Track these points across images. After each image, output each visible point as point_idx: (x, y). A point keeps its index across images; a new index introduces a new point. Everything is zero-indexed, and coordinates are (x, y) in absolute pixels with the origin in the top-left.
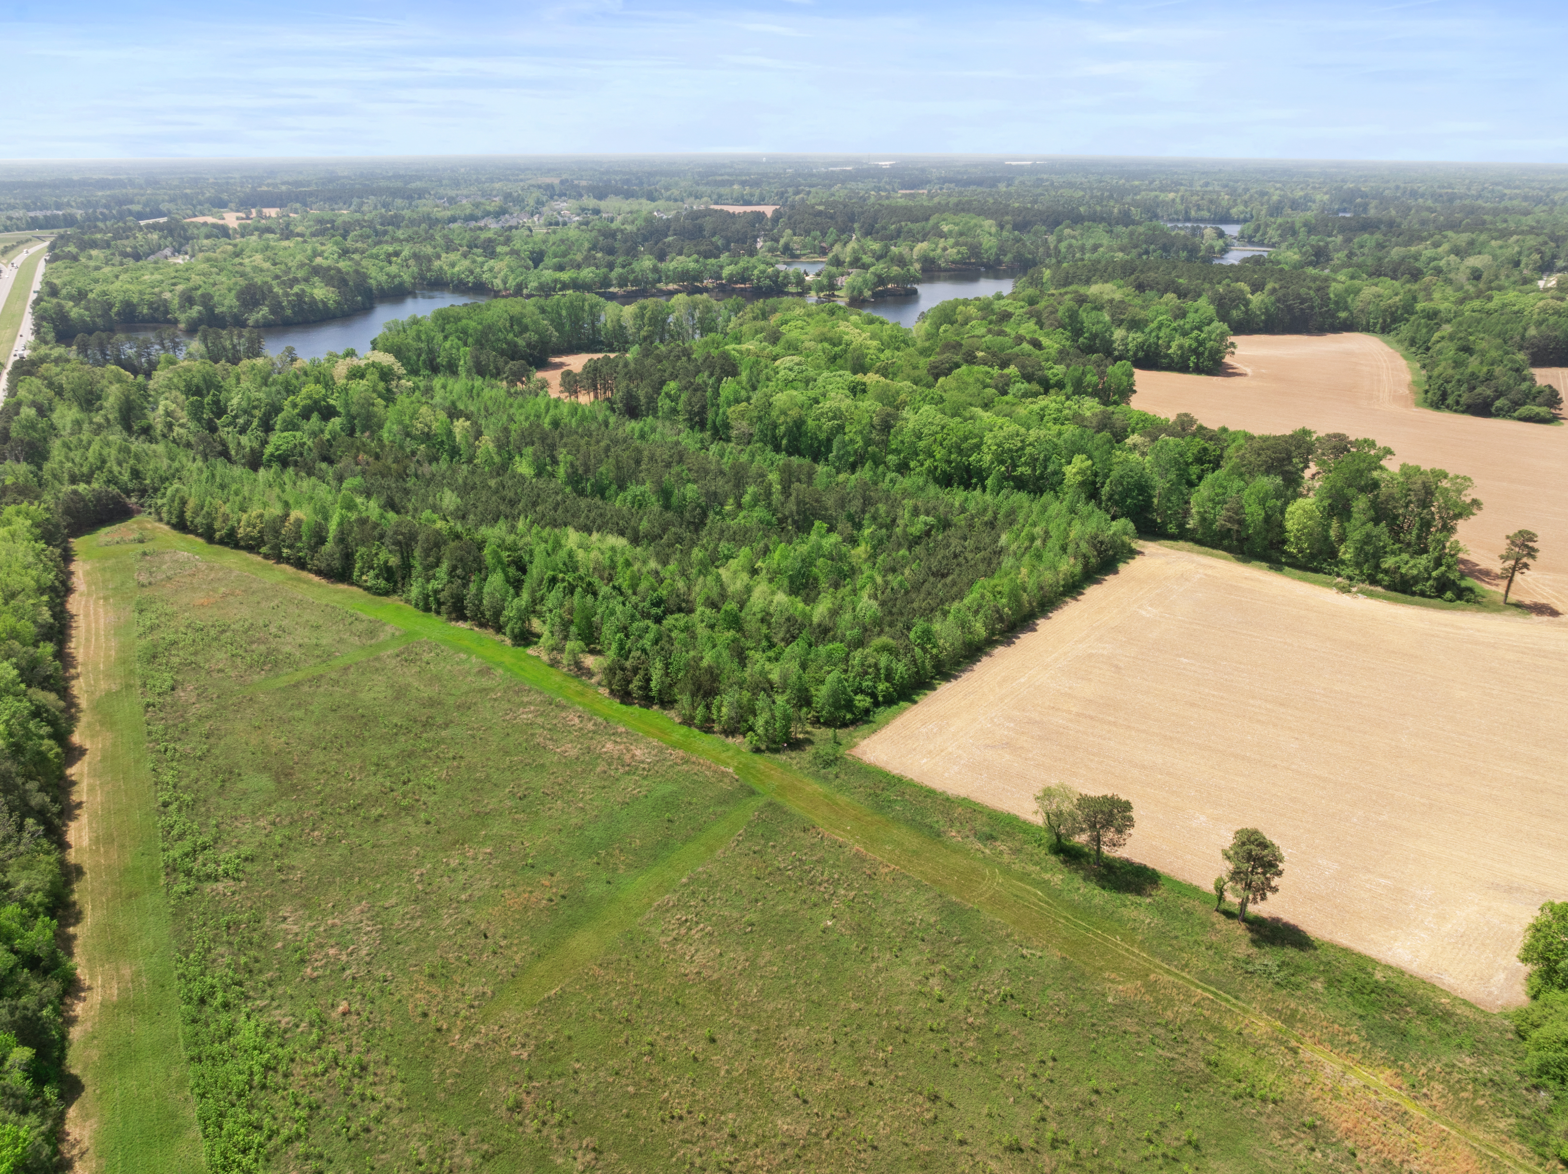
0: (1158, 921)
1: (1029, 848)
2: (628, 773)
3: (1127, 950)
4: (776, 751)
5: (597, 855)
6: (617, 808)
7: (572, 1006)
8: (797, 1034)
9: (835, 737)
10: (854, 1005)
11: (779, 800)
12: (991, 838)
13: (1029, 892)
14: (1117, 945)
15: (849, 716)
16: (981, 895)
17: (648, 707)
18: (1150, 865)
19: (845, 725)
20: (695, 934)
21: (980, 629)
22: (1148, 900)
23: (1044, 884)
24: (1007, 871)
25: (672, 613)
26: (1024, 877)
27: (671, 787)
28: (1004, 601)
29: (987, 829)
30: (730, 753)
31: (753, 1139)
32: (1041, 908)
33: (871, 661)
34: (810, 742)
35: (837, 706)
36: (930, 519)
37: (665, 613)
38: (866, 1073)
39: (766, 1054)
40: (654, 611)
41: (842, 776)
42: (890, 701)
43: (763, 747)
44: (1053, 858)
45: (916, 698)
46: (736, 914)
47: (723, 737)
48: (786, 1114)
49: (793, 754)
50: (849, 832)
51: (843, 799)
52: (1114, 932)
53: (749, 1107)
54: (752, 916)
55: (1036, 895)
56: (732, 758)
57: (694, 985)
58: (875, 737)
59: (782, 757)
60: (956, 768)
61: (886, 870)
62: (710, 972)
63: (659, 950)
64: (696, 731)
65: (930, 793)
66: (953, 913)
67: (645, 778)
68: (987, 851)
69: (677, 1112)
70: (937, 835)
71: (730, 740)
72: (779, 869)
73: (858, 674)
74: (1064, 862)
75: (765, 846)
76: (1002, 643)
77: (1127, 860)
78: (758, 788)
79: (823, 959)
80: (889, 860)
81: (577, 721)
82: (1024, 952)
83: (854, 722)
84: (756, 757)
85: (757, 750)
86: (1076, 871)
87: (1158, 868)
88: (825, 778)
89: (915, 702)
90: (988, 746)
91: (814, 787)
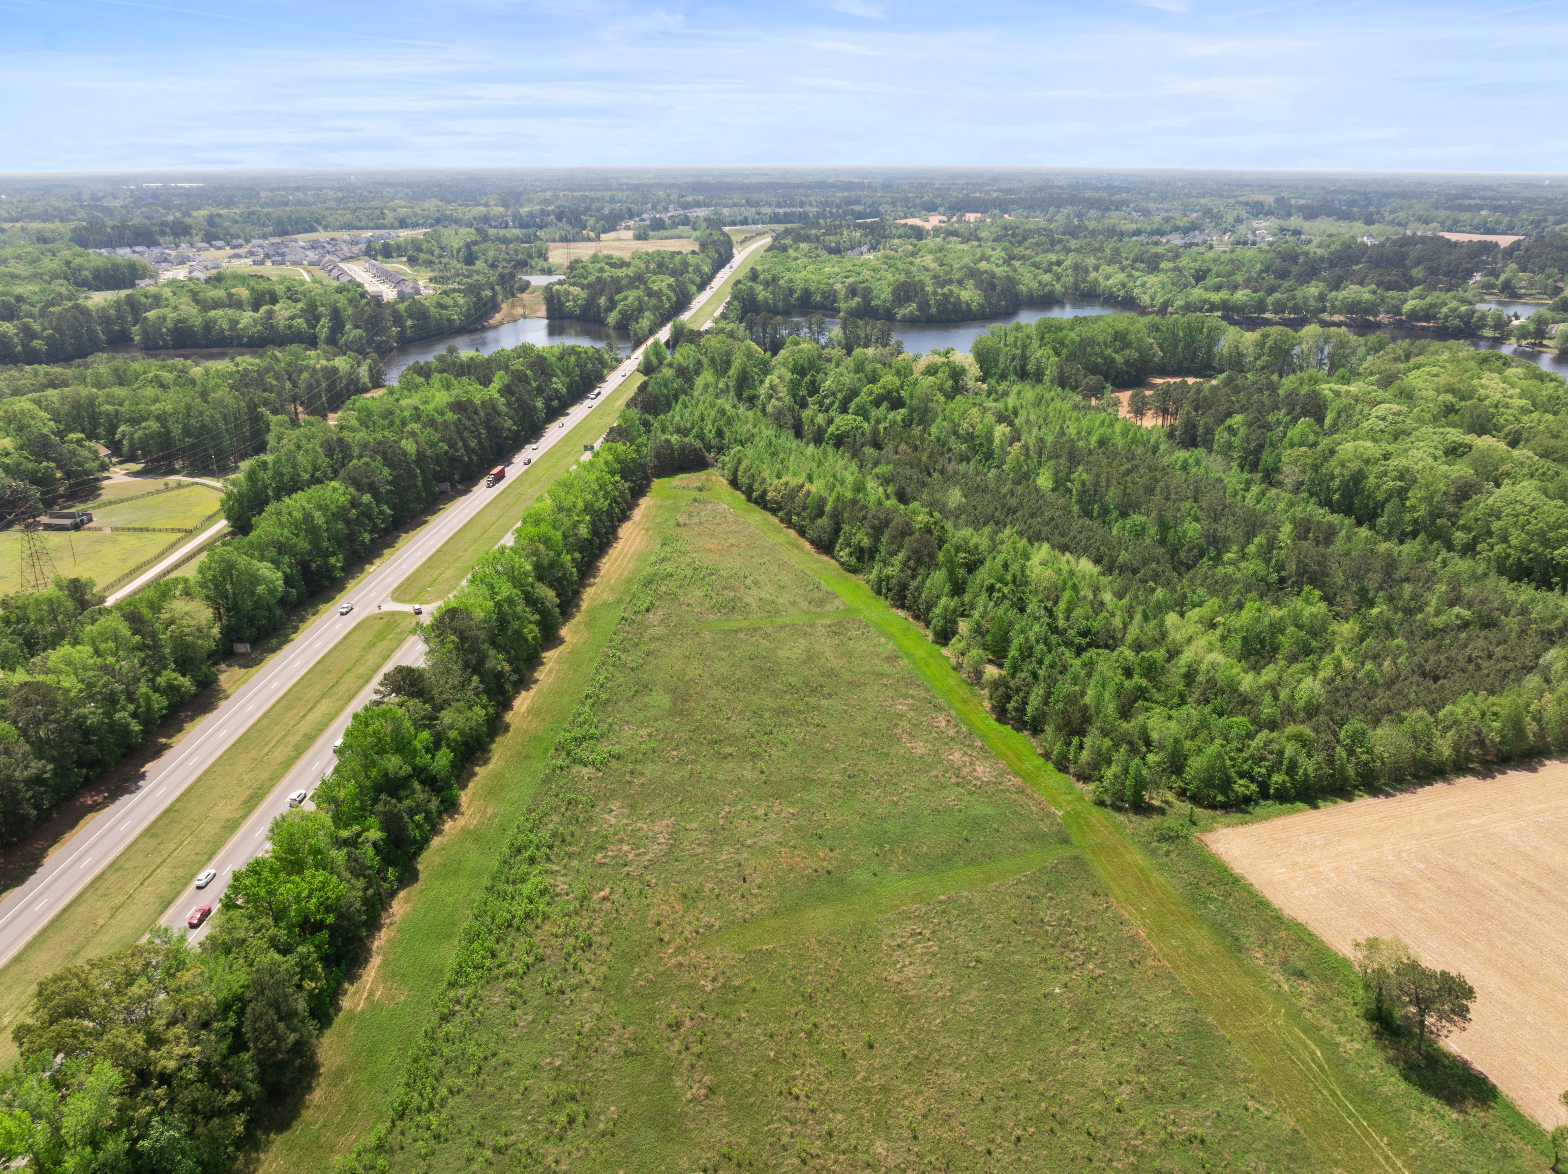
0: (1454, 1143)
1: (1339, 1001)
2: (958, 785)
3: (1387, 1158)
4: (1119, 809)
5: (881, 847)
6: (926, 813)
7: (773, 966)
8: (952, 1077)
9: (1191, 815)
10: (1025, 1075)
11: (1089, 857)
12: (1301, 974)
13: (1306, 1047)
14: (1377, 1146)
15: (1220, 798)
16: (1245, 1028)
17: (1019, 730)
18: (1493, 1079)
19: (1213, 806)
20: (919, 949)
21: (1444, 747)
22: (1455, 1116)
23: (1329, 1047)
24: (1295, 1015)
25: (1098, 647)
26: (1311, 1030)
27: (989, 810)
28: (1496, 725)
29: (1301, 965)
30: (1070, 798)
31: (844, 1146)
32: (1310, 1069)
33: (1275, 747)
34: (1162, 811)
35: (1208, 782)
36: (1466, 613)
37: (1090, 645)
38: (992, 1141)
39: (911, 1081)
40: (1077, 640)
41: (1173, 855)
42: (1283, 797)
43: (1109, 802)
44: (1363, 1023)
45: (1320, 803)
46: (970, 946)
47: (1074, 779)
48: (888, 1140)
49: (1134, 818)
50: (1142, 913)
51: (1159, 878)
52: (1384, 1132)
53: (862, 1117)
54: (984, 955)
55: (1312, 1053)
56: (1069, 802)
57: (888, 992)
58: (1240, 829)
59: (1121, 818)
60: (1314, 890)
61: (1156, 963)
62: (910, 987)
63: (878, 949)
64: (1050, 766)
65: (1261, 905)
66: (1197, 1032)
67: (971, 793)
68: (1286, 987)
69: (795, 1090)
70: (1237, 948)
71: (1080, 785)
72: (1042, 921)
73: (1252, 756)
74: (1378, 1035)
75: (1043, 895)
76: (1474, 773)
77: (1465, 1063)
78: (1075, 838)
79: (1025, 1019)
80: (1165, 956)
81: (944, 723)
82: (1250, 1104)
83: (1225, 807)
84: (1095, 810)
85: (1101, 803)
86: (1384, 1048)
87: (1500, 1087)
88: (1153, 852)
89: (1315, 807)
90: (1372, 879)
91: (1137, 858)
